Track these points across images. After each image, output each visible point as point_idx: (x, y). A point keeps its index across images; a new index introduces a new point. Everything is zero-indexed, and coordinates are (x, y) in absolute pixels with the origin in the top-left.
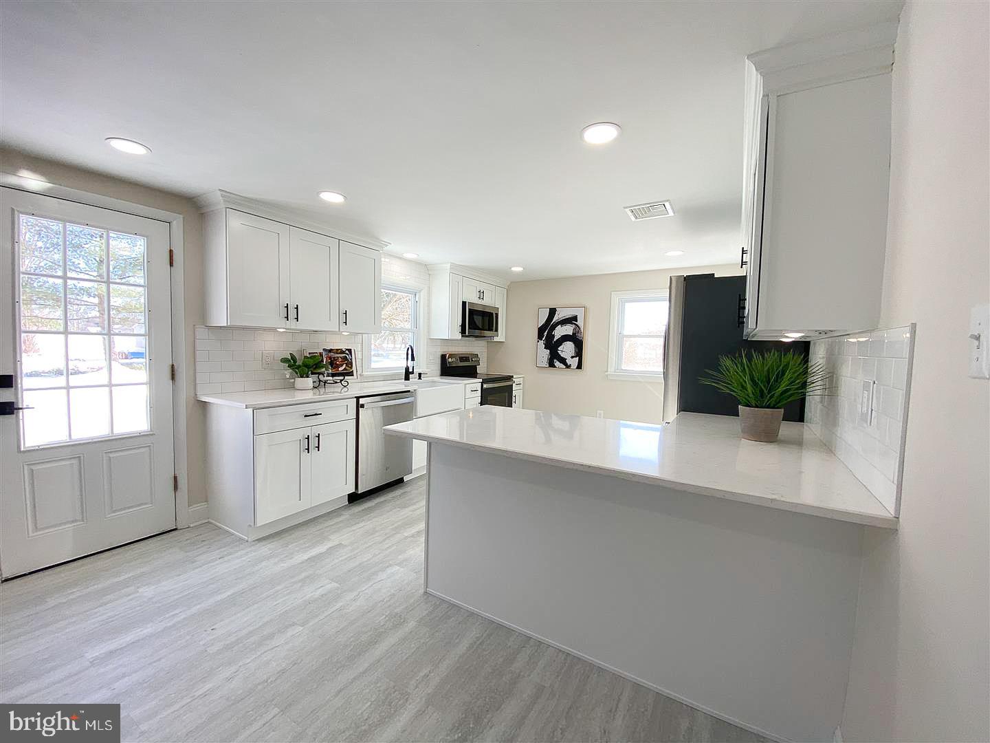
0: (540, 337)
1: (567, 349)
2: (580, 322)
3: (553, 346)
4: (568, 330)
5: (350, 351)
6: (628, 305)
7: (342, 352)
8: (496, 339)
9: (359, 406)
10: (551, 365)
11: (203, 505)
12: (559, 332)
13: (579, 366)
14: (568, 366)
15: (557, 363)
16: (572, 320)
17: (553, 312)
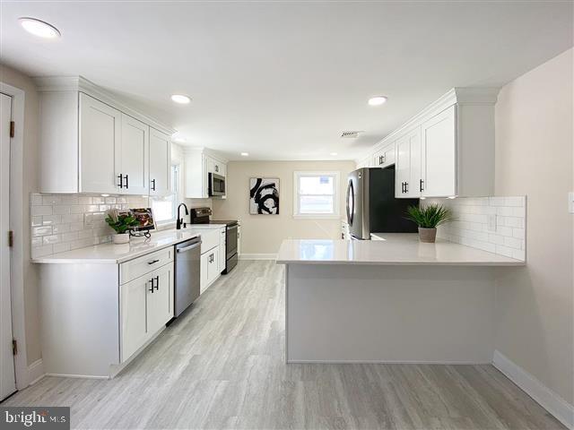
0: (252, 196)
1: (269, 203)
2: (277, 187)
3: (260, 202)
4: (270, 191)
5: (150, 209)
6: (302, 179)
7: (145, 211)
8: (223, 197)
9: (176, 251)
10: (260, 212)
11: (38, 362)
12: (264, 193)
13: (277, 213)
14: (271, 213)
15: (263, 211)
16: (272, 186)
17: (259, 181)
